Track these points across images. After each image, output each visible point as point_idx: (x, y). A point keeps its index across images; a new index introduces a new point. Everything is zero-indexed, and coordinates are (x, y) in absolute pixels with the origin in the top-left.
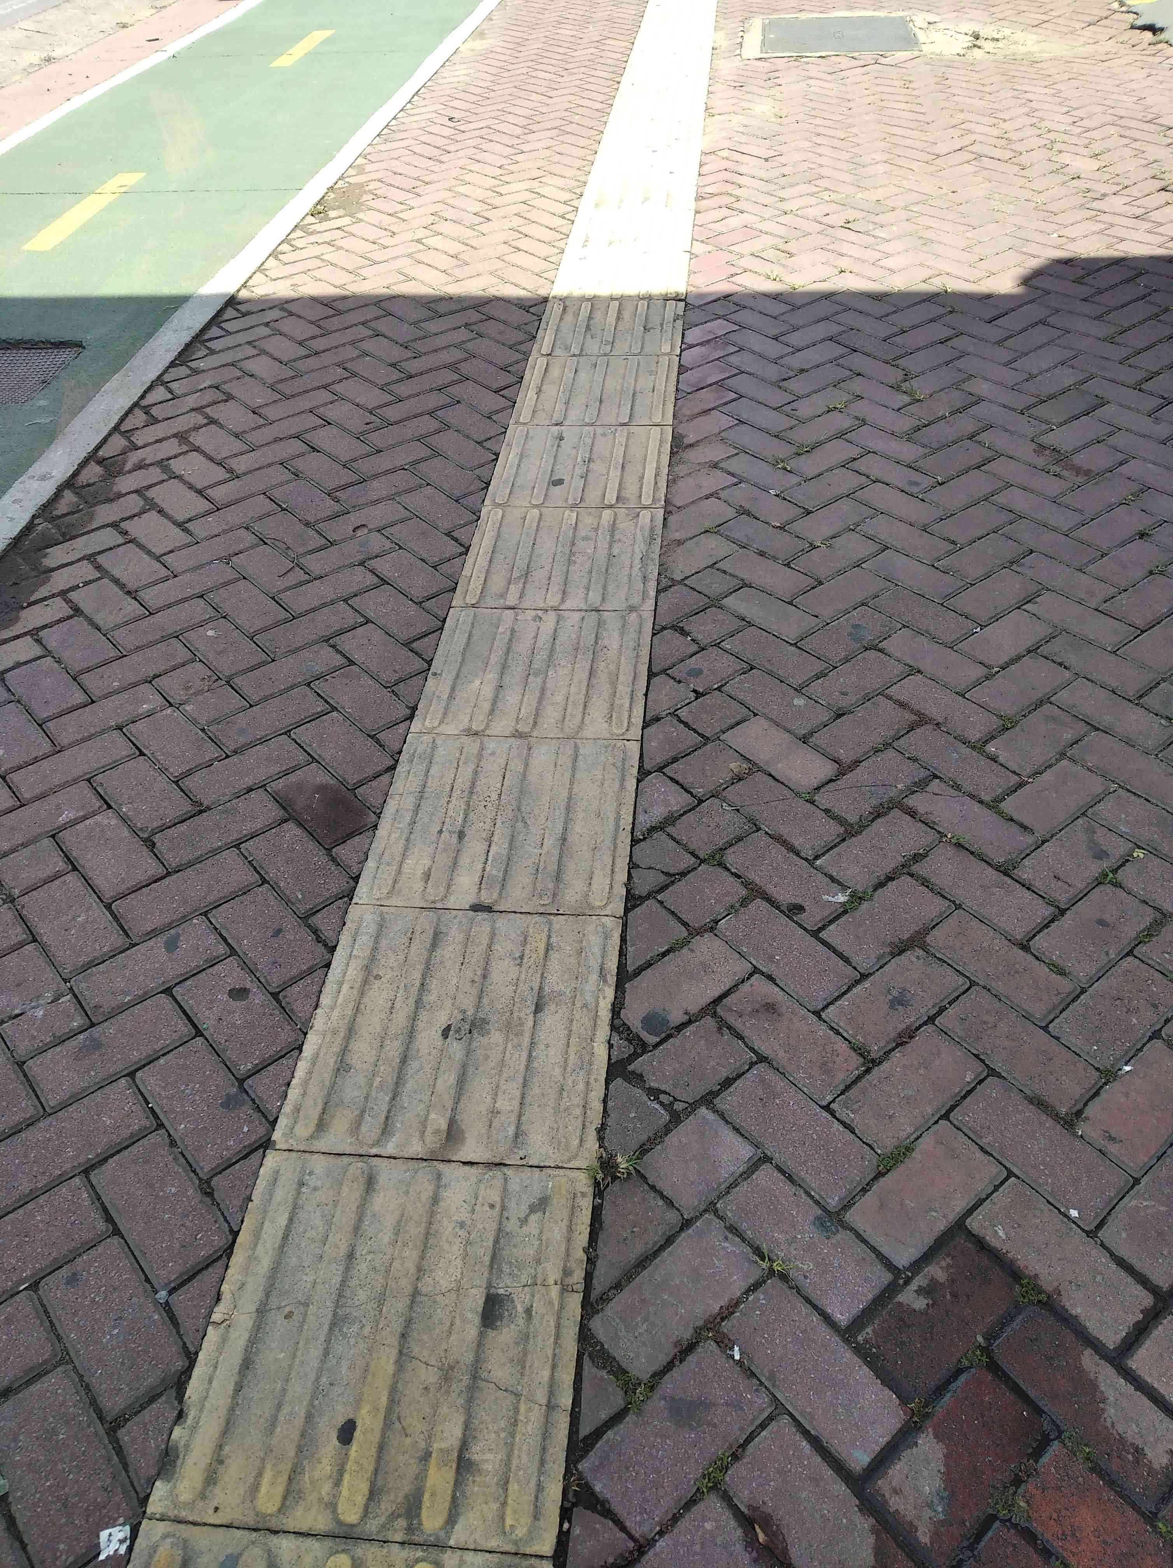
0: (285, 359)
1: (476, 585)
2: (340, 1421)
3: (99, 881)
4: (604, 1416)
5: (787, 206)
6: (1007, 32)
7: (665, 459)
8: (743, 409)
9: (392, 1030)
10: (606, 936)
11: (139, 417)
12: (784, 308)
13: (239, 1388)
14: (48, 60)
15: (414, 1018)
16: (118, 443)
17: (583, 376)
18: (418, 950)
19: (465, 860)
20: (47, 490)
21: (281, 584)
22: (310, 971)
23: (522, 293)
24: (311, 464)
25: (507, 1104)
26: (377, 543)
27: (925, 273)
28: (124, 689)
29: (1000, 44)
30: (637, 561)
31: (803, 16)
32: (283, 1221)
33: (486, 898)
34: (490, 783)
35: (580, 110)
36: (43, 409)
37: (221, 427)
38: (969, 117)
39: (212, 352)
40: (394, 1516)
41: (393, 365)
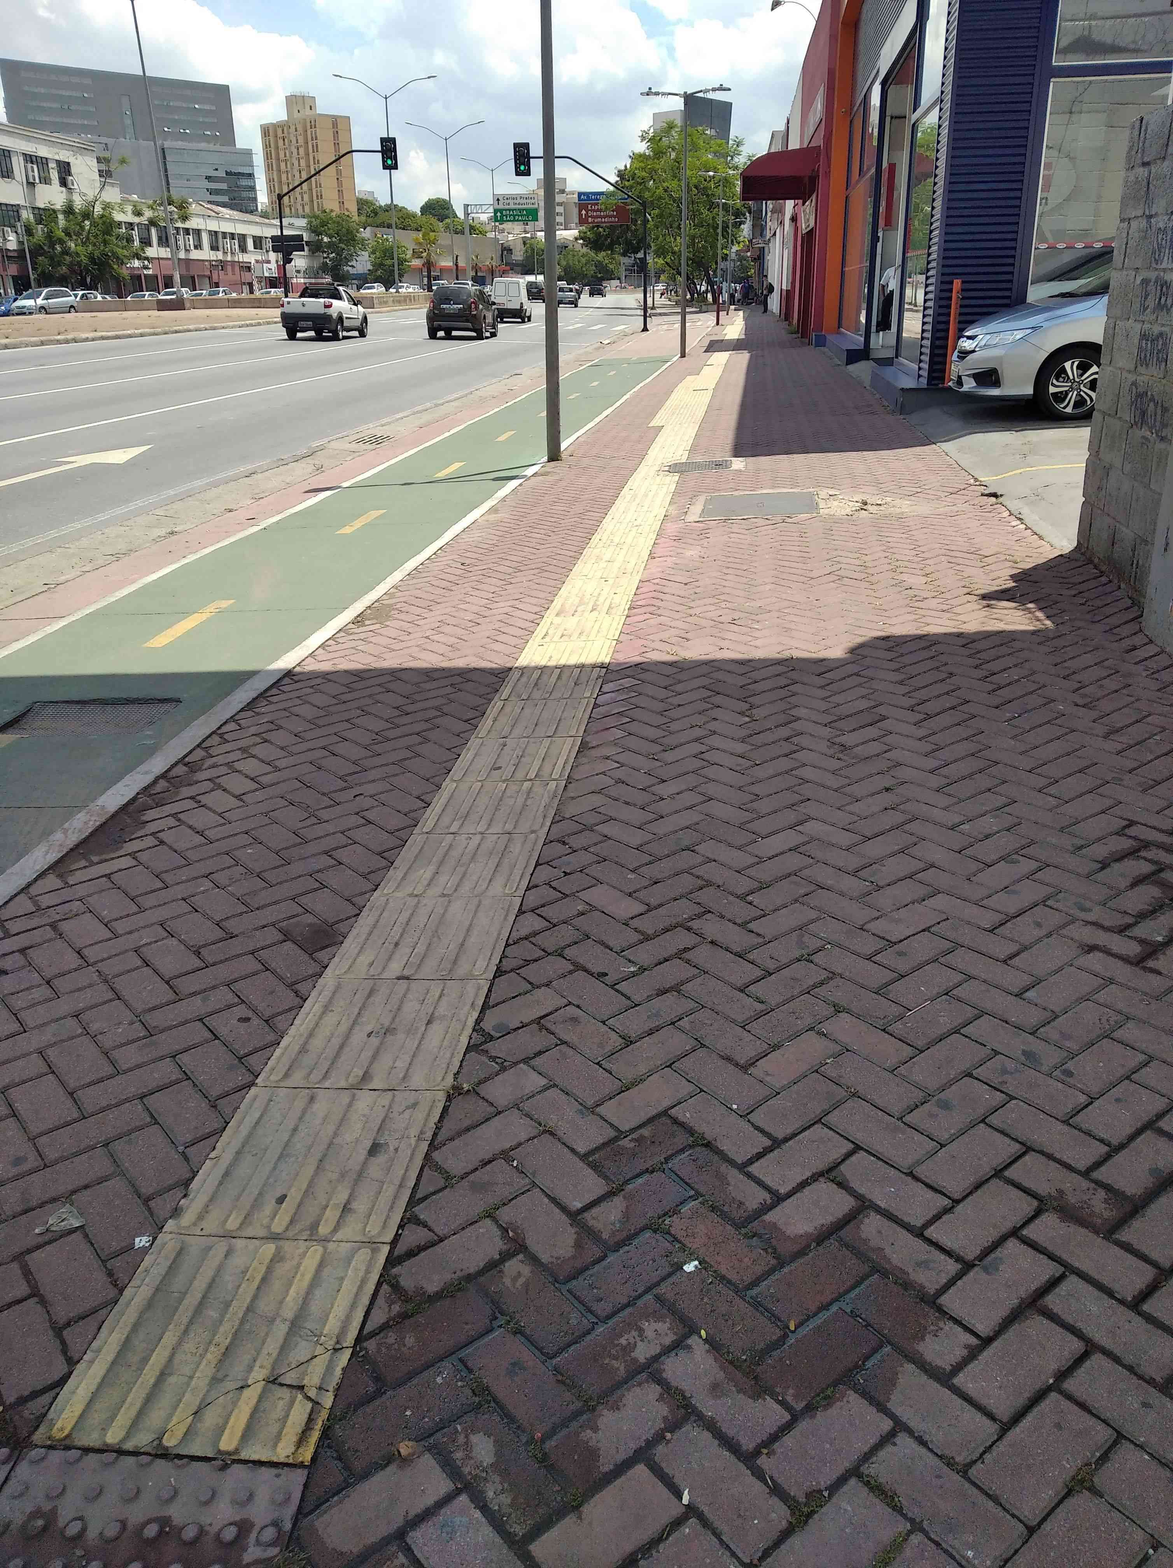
0: (321, 706)
1: (430, 824)
2: (278, 1195)
3: (162, 970)
4: (432, 1190)
5: (692, 612)
6: (889, 499)
7: (573, 755)
8: (634, 727)
9: (336, 1034)
10: (479, 988)
11: (216, 739)
12: (675, 670)
13: (221, 1183)
14: (172, 533)
15: (351, 1029)
16: (200, 753)
17: (527, 711)
18: (359, 998)
19: (397, 956)
20: (149, 779)
21: (300, 825)
22: (291, 1009)
23: (494, 666)
24: (331, 763)
25: (401, 1064)
26: (368, 802)
27: (780, 648)
28: (188, 881)
29: (882, 508)
30: (542, 808)
31: (736, 493)
32: (257, 1115)
33: (406, 973)
34: (421, 919)
35: (558, 557)
36: (150, 737)
37: (272, 743)
38: (840, 553)
39: (271, 703)
40: (302, 1231)
41: (397, 708)
